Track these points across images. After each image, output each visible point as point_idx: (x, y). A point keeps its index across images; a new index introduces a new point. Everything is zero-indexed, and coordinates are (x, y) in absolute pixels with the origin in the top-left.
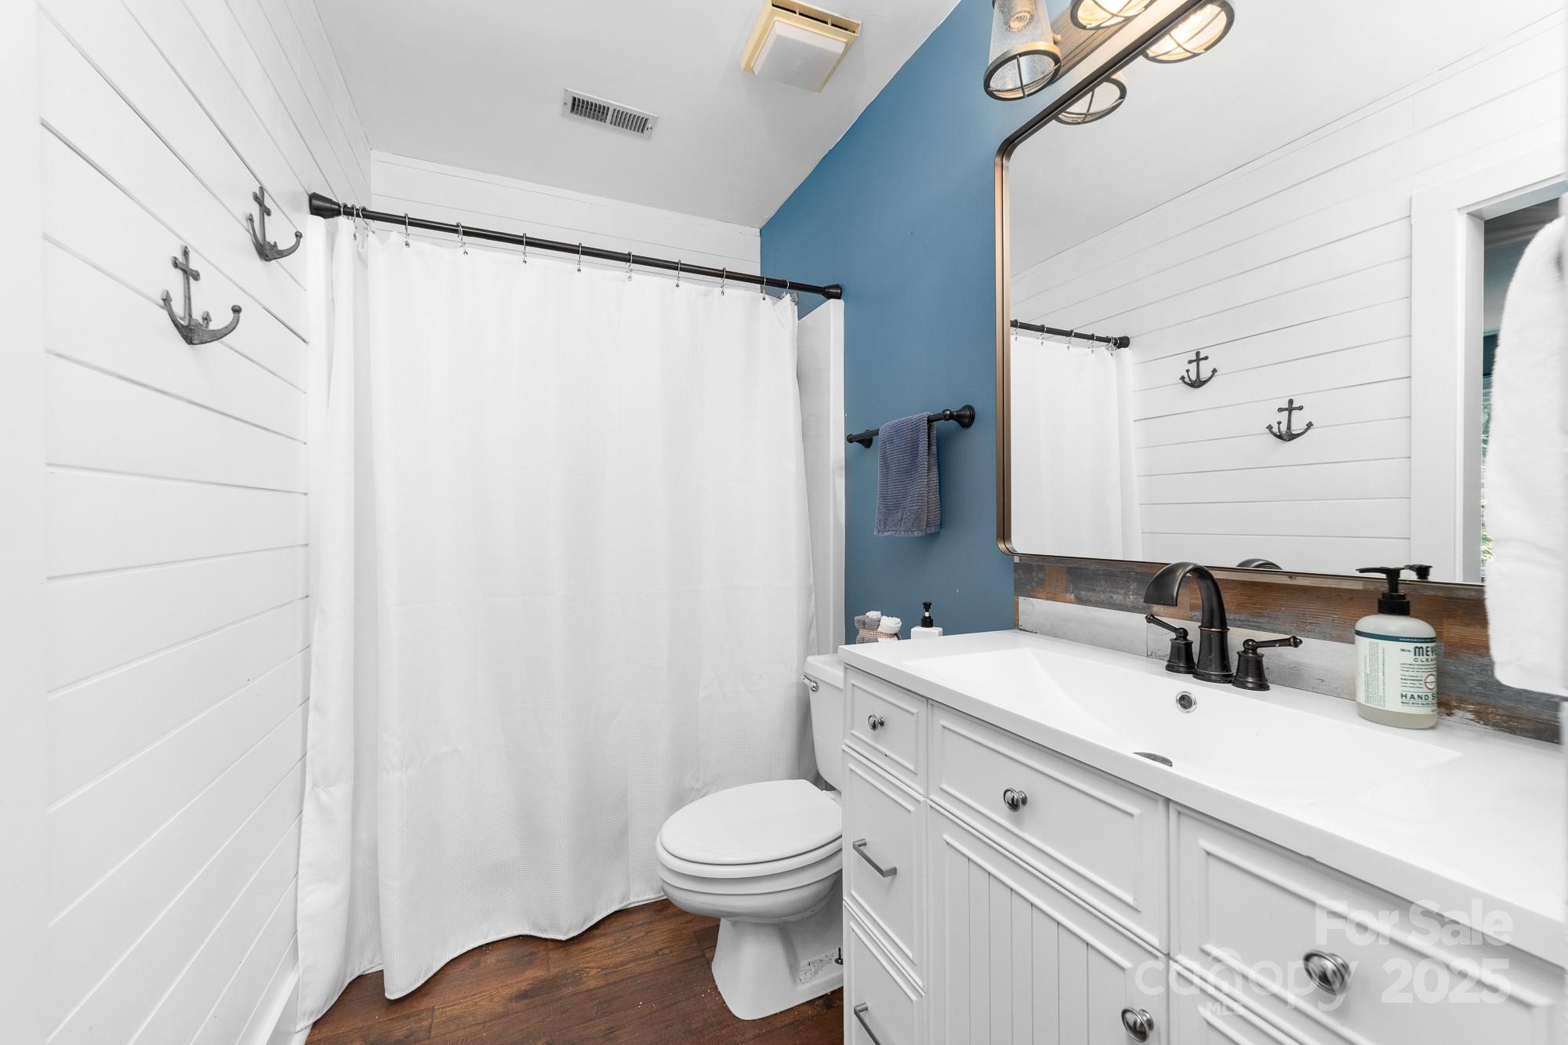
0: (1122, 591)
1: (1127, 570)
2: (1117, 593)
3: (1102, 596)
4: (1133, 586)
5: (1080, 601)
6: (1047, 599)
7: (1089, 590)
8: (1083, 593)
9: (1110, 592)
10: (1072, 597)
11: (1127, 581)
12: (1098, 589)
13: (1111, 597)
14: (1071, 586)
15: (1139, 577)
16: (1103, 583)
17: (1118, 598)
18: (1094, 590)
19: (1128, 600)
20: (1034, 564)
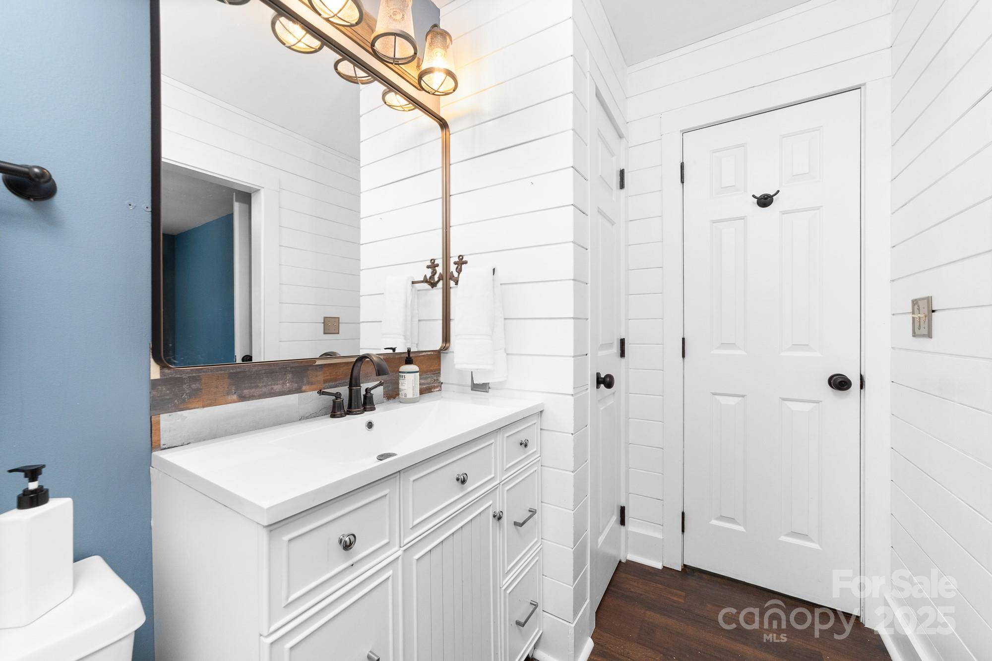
0: (281, 382)
1: (284, 367)
2: (277, 385)
3: (264, 390)
4: (289, 376)
5: (243, 398)
6: (204, 407)
7: (251, 388)
8: (246, 392)
9: (271, 385)
10: (235, 397)
11: (285, 374)
12: (260, 385)
13: (272, 388)
14: (233, 388)
15: (293, 370)
16: (265, 379)
17: (277, 388)
18: (257, 387)
19: (285, 387)
20: (184, 376)
